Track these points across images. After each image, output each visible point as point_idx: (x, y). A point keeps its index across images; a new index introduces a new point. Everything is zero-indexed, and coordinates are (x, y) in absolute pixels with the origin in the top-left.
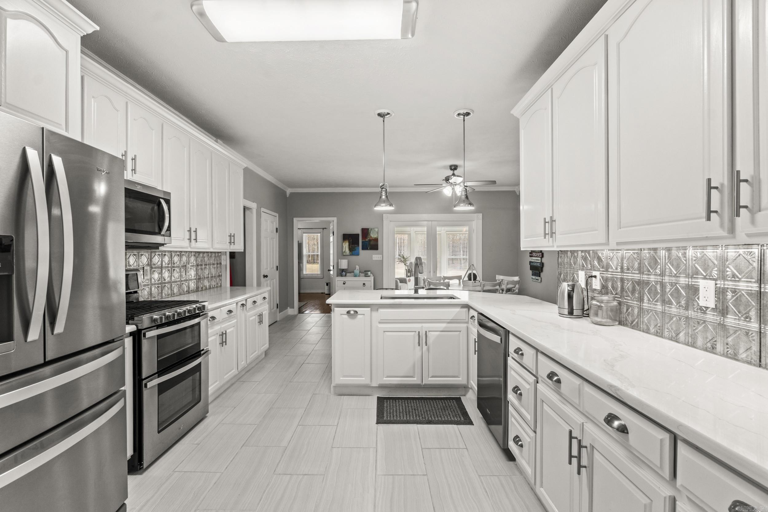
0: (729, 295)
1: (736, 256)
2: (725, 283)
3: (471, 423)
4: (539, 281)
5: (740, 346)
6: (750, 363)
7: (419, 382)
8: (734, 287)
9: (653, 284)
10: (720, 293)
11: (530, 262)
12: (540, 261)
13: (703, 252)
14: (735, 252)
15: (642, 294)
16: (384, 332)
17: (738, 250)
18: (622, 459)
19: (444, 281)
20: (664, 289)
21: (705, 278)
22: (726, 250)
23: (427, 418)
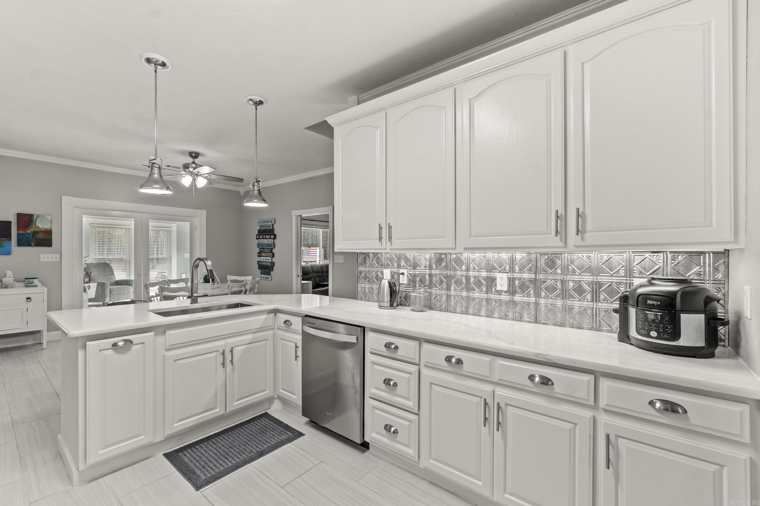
0: (517, 283)
1: (521, 258)
2: (514, 274)
3: (300, 434)
4: (270, 279)
5: (524, 312)
6: (530, 322)
7: (223, 412)
8: (520, 277)
9: (459, 277)
10: (511, 281)
11: (258, 262)
12: (270, 261)
13: (499, 255)
14: (521, 255)
15: (449, 285)
16: (175, 361)
17: (523, 254)
18: (544, 405)
19: (169, 285)
20: (469, 281)
21: (500, 272)
22: (515, 254)
23: (254, 450)
